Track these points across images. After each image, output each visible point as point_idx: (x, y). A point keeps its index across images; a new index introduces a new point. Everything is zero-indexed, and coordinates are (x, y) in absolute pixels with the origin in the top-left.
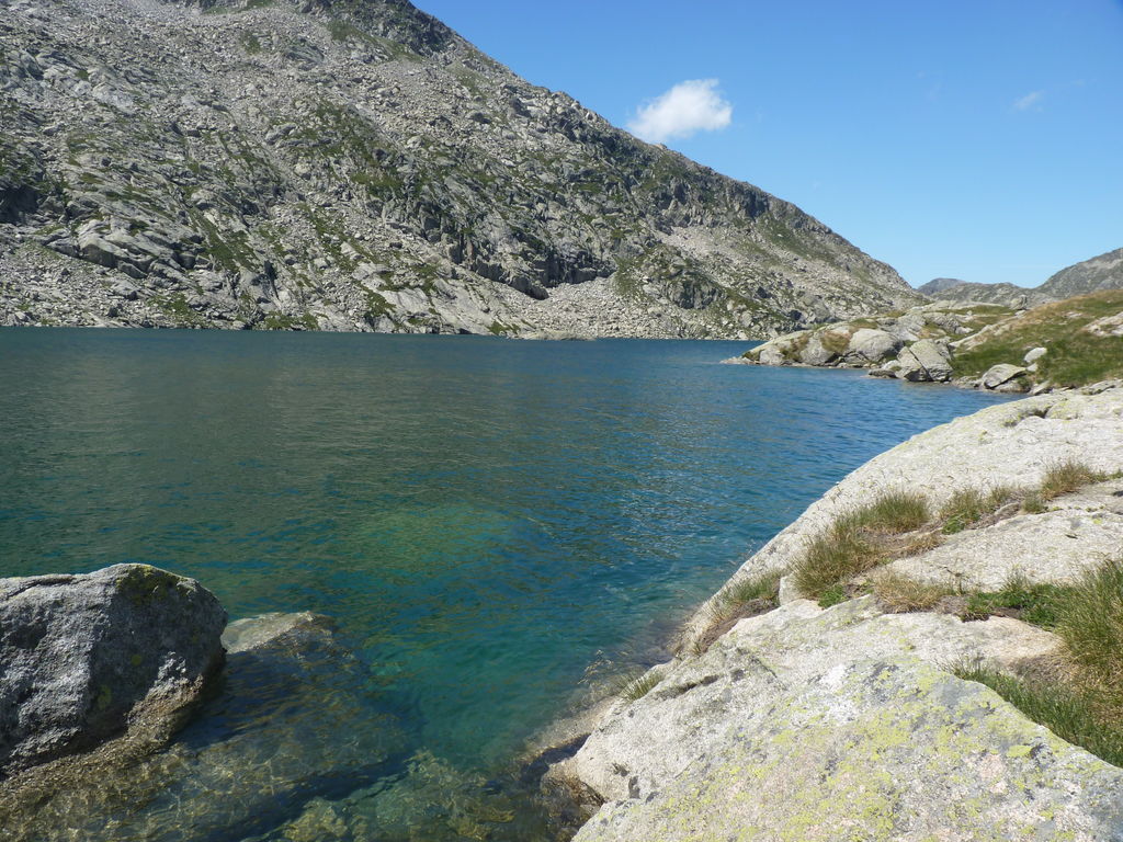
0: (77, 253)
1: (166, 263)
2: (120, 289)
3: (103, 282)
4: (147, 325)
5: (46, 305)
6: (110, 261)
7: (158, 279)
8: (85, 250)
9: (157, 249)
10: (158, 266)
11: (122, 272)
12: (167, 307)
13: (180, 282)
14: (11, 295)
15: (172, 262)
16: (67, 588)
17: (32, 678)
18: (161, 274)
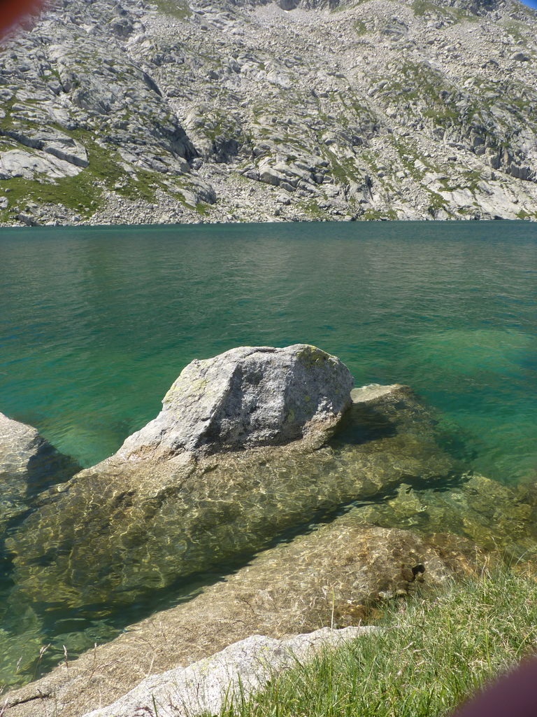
0: (259, 178)
1: (306, 181)
2: (281, 198)
3: (272, 195)
4: (296, 221)
5: (242, 210)
6: (276, 182)
7: (302, 191)
8: (262, 176)
9: (301, 173)
10: (302, 183)
11: (282, 188)
12: (307, 209)
13: (315, 192)
14: (225, 205)
15: (310, 180)
16: (272, 355)
17: (257, 400)
18: (304, 188)
